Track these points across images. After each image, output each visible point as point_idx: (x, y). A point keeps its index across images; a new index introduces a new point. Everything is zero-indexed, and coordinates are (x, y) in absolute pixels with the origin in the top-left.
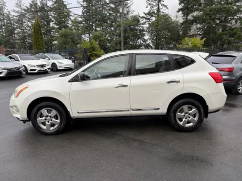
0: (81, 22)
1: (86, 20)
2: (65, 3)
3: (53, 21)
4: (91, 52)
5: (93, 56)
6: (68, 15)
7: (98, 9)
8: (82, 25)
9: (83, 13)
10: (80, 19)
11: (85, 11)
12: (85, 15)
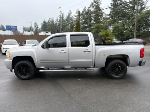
0: (108, 19)
1: (112, 17)
2: (101, 8)
3: (93, 19)
4: (105, 37)
5: (106, 40)
6: (102, 15)
7: (121, 9)
8: (109, 20)
9: (111, 12)
10: (108, 17)
11: (112, 11)
12: (112, 13)
